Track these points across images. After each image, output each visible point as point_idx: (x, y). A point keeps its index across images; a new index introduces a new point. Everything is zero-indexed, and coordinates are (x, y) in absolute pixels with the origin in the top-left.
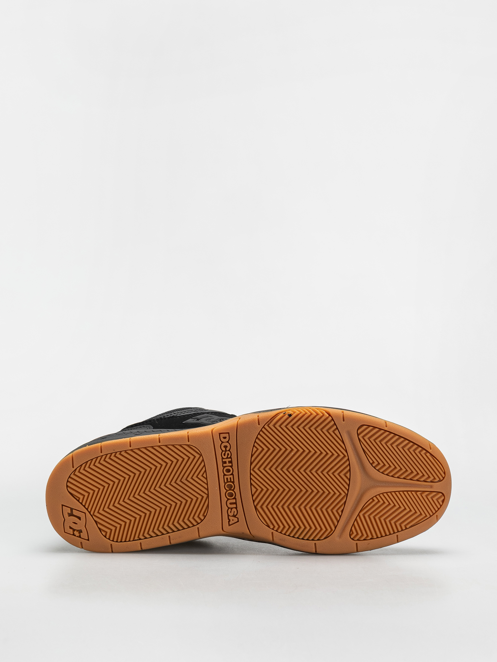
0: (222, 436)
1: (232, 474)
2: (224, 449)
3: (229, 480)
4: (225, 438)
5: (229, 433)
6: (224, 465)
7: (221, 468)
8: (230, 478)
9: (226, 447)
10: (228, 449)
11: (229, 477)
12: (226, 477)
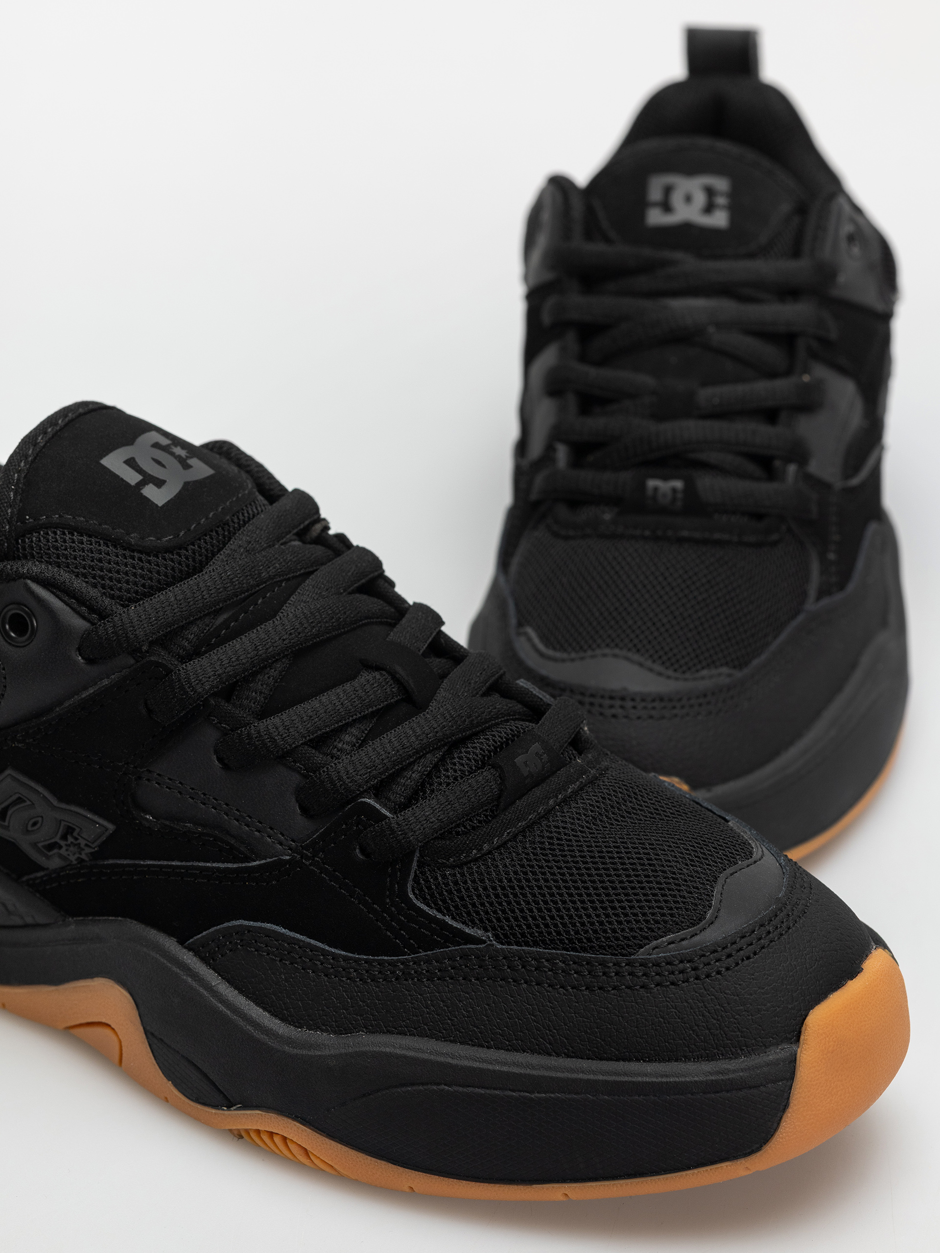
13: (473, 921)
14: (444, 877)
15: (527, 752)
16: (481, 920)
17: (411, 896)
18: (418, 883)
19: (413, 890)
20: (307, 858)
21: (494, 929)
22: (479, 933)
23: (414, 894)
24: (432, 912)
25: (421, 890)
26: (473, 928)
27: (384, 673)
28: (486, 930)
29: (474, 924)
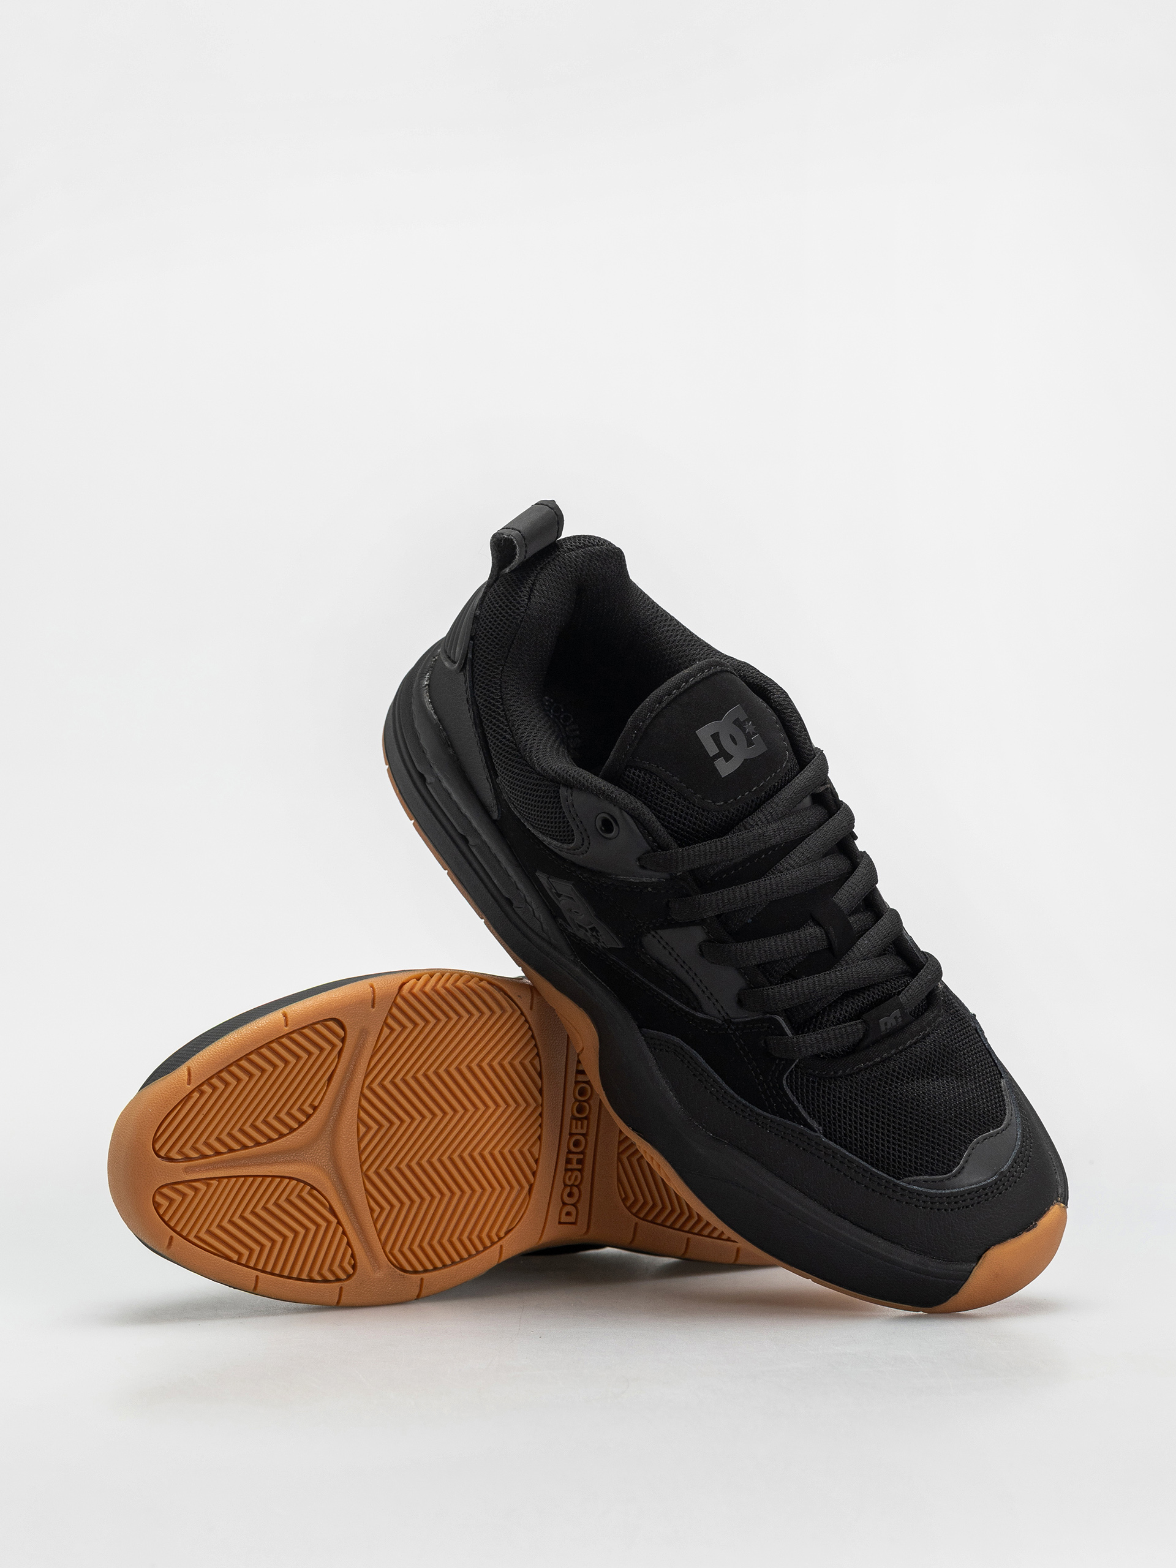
0: (572, 1219)
1: (571, 1134)
2: (575, 1190)
3: (580, 1123)
4: (568, 1214)
5: (560, 1223)
6: (581, 1156)
7: (590, 1152)
8: (576, 1128)
9: (570, 1195)
10: (568, 1190)
11: (579, 1131)
12: (584, 1131)
13: (814, 1116)
14: (808, 1080)
15: (889, 1016)
16: (819, 1117)
17: (784, 1082)
18: (792, 1077)
19: (787, 1078)
20: (731, 1029)
21: (825, 1125)
22: (815, 1125)
23: (787, 1081)
24: (793, 1098)
25: (791, 1081)
26: (813, 1119)
27: (822, 930)
28: (820, 1125)
29: (814, 1117)
